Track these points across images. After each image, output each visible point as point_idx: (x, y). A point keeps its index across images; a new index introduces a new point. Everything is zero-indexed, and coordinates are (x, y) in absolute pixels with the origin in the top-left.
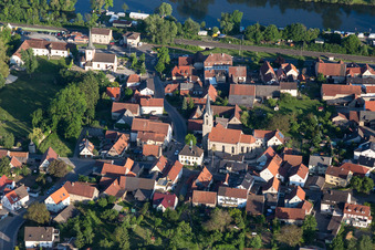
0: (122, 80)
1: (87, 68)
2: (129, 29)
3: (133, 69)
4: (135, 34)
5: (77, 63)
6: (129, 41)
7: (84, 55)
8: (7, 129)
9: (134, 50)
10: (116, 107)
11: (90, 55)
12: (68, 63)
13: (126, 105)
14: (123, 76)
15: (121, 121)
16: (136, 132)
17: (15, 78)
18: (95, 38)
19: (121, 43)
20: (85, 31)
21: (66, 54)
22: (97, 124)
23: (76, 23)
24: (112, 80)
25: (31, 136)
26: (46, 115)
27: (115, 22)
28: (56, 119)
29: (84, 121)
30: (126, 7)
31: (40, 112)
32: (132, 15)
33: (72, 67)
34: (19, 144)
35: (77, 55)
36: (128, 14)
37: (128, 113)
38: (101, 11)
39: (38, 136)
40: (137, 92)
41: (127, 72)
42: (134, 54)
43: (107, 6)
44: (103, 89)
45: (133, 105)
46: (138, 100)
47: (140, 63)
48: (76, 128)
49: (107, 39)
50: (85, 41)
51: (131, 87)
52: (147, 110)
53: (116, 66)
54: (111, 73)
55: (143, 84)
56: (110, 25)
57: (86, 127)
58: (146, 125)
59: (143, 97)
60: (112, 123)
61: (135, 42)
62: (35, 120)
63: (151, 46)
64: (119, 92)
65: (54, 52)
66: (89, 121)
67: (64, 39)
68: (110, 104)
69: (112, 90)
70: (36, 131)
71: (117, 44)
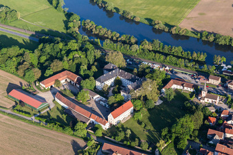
0: (219, 111)
1: (201, 101)
3: (227, 104)
5: (197, 97)
6: (229, 85)
8: (148, 136)
10: (210, 131)
11: (204, 94)
12: (191, 97)
13: (216, 132)
15: (211, 142)
16: (218, 152)
17: (161, 102)
18: (211, 81)
19: (225, 85)
20: (207, 76)
21: (192, 90)
22: (197, 141)
23: (203, 70)
25: (158, 145)
26: (170, 132)
27: (225, 71)
29: (191, 137)
33: (194, 99)
34: (151, 148)
35: (197, 92)
37: (217, 137)
38: (219, 63)
39: (162, 145)
40: (225, 122)
41: (224, 106)
43: (222, 61)
44: (206, 118)
45: (220, 133)
46: (224, 129)
48: (184, 143)
49: (217, 82)
51: (223, 118)
52: (228, 136)
53: (218, 101)
54: (214, 106)
55: (230, 117)
56: (221, 73)
57: (191, 142)
58: (224, 149)
62: (163, 134)
64: (215, 120)
65: (185, 88)
67: (195, 79)
69: (211, 118)
70: (162, 142)
71: (222, 86)
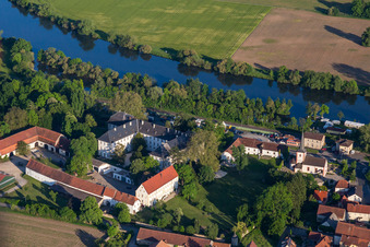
0: (330, 184)
1: (296, 170)
2: (342, 136)
3: (343, 175)
4: (348, 142)
5: (287, 164)
6: (341, 147)
7: (295, 157)
8: (212, 221)
9: (346, 157)
10: (322, 209)
11: (300, 157)
12: (278, 164)
13: (332, 209)
14: (332, 181)
15: (326, 224)
16: (340, 235)
17: (224, 174)
18: (308, 142)
19: (333, 149)
20: (298, 135)
21: (277, 155)
22: (301, 225)
23: (290, 127)
24: (320, 184)
25: (235, 229)
26: (252, 211)
27: (329, 128)
28: (261, 215)
29: (289, 220)
30: (342, 115)
31: (246, 207)
32: (347, 123)
33: (282, 168)
34: (223, 236)
35: (287, 157)
36: (343, 122)
37: (334, 217)
38: (316, 117)
39: (242, 230)
40: (344, 197)
41: (337, 178)
42: (345, 161)
43: (323, 113)
44: (310, 192)
45: (339, 209)
46: (345, 205)
47: (350, 170)
48: (281, 225)
49: (319, 144)
50: (297, 144)
51: (340, 192)
52: (353, 216)
53: (326, 170)
54: (321, 177)
55: (351, 191)
56: (323, 131)
57: (290, 226)
58: (351, 230)
59: (351, 202)
60: (316, 225)
61: (348, 149)
62: (240, 215)
63: (364, 154)
64: (326, 196)
65: (265, 152)
66: (293, 221)
67: (276, 140)
68: (315, 206)
69: (319, 193)
70: (241, 225)
71: (329, 150)
